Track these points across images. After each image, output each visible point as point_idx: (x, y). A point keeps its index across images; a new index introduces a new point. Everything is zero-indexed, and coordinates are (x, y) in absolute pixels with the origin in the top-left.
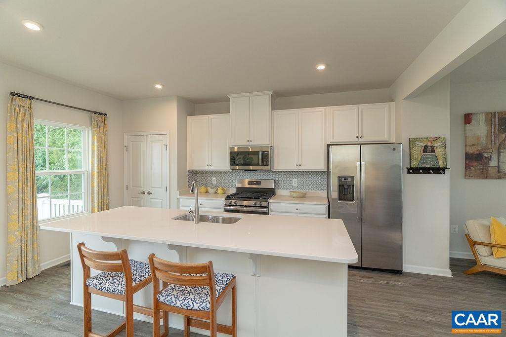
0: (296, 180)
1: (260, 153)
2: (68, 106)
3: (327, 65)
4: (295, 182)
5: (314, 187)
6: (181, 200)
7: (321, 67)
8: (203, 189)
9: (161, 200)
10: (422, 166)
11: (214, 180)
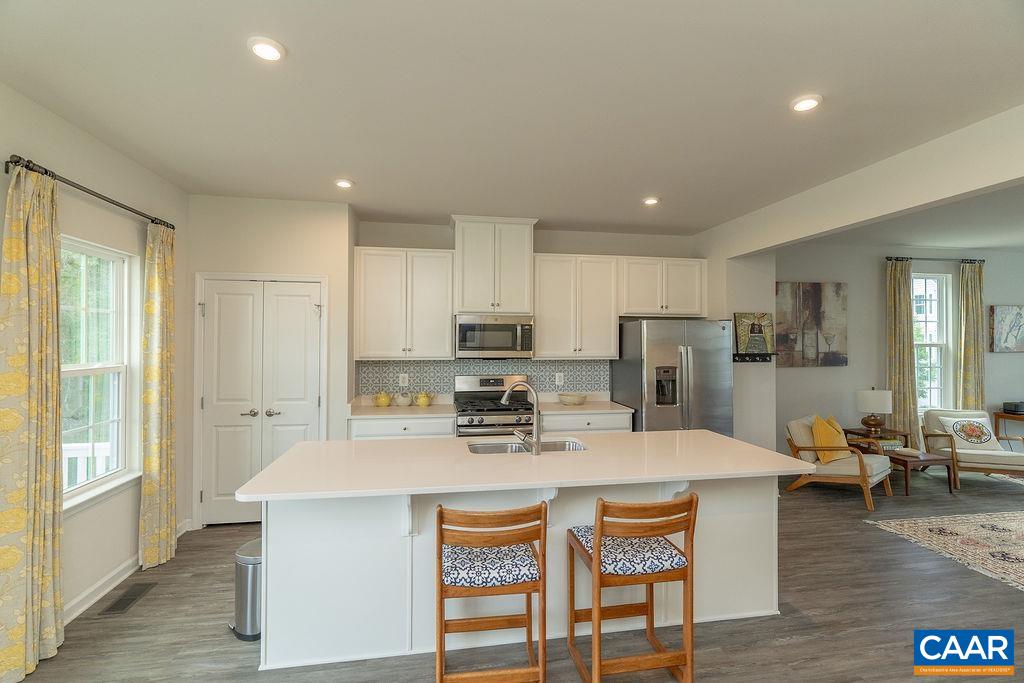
0: (562, 374)
1: (519, 328)
2: (113, 202)
3: (660, 200)
4: (559, 378)
5: (589, 386)
6: (355, 424)
7: (651, 202)
8: (383, 400)
9: (304, 427)
10: (750, 351)
11: (404, 380)
